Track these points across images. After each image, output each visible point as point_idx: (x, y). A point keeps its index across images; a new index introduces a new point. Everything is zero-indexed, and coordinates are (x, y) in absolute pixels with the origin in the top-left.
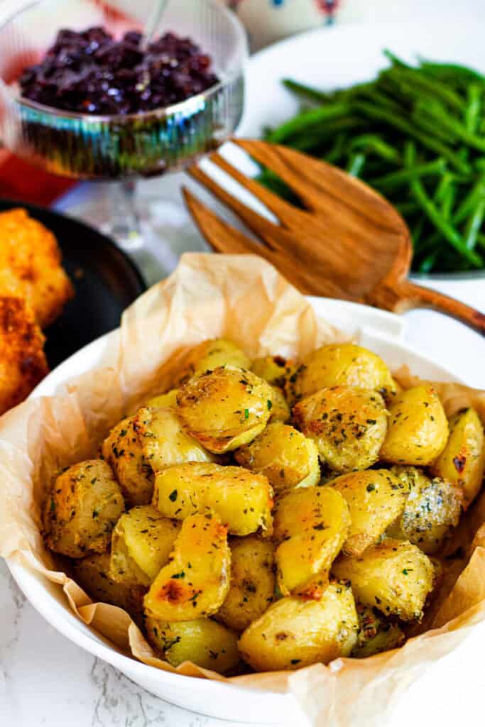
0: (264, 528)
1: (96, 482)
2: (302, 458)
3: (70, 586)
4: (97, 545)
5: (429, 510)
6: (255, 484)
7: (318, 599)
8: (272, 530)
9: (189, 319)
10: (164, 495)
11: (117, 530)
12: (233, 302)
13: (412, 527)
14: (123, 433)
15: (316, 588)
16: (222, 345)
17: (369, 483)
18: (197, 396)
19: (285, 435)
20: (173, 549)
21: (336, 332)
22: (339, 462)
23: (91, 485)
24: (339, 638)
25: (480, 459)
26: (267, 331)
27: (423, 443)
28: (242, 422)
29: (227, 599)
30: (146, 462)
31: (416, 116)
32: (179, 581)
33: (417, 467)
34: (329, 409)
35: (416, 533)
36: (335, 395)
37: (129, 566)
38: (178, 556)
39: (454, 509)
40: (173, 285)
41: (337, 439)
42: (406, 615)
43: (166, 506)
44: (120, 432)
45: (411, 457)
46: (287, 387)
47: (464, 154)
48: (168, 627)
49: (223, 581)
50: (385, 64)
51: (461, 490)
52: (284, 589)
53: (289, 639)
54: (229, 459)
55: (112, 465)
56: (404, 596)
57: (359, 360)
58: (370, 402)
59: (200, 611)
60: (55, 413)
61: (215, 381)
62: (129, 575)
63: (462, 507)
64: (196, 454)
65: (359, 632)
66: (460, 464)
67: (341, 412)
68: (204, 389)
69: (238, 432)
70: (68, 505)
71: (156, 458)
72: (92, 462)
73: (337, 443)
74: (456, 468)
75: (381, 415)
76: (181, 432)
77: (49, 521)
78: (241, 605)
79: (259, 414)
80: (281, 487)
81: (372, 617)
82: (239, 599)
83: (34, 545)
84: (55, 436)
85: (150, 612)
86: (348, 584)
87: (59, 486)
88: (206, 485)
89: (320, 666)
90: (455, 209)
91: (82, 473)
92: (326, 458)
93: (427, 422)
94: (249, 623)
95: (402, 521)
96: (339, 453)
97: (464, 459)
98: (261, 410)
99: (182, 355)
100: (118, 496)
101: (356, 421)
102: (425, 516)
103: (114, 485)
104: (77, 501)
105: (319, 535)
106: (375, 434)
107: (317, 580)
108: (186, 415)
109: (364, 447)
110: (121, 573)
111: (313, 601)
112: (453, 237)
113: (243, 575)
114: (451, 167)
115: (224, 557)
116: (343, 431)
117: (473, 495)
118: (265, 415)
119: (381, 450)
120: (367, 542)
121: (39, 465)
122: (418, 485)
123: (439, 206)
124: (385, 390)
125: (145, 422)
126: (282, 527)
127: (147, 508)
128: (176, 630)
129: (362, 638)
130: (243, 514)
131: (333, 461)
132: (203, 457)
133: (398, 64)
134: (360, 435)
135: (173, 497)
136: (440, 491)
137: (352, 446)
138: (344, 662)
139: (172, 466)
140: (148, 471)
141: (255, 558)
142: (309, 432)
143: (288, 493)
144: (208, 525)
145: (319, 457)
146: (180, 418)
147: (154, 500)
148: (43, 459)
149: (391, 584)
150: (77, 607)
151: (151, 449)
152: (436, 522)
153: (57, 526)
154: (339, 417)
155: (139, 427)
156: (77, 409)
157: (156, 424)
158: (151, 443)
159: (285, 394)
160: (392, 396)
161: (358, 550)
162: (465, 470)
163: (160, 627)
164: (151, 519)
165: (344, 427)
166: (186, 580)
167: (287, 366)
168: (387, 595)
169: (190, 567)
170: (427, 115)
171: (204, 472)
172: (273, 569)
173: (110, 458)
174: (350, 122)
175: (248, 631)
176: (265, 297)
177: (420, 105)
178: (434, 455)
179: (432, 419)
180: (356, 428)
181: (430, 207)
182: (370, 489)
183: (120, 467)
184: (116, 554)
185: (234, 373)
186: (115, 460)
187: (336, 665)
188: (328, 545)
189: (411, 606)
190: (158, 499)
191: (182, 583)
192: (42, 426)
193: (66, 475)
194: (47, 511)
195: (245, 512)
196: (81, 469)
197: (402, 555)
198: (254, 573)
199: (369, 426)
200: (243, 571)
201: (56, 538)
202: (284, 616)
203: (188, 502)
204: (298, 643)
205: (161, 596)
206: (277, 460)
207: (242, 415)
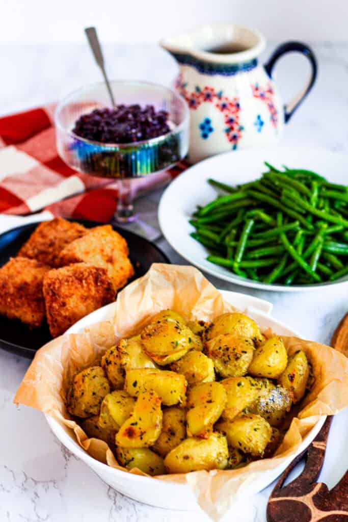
0: (181, 401)
1: (96, 378)
2: (205, 368)
3: (78, 429)
4: (94, 410)
5: (274, 401)
6: (178, 379)
7: (206, 439)
8: (185, 403)
9: (154, 299)
10: (130, 383)
11: (104, 401)
12: (178, 291)
13: (264, 410)
14: (112, 353)
15: (206, 433)
16: (170, 312)
17: (239, 381)
18: (151, 333)
19: (197, 356)
20: (132, 411)
21: (233, 309)
22: (225, 372)
23: (92, 379)
24: (217, 461)
25: (304, 377)
26: (196, 307)
27: (271, 364)
28: (174, 348)
29: (159, 438)
30: (122, 367)
31: (283, 198)
32: (134, 427)
33: (269, 379)
34: (223, 345)
35: (265, 413)
36: (226, 338)
37: (109, 421)
38: (135, 414)
39: (288, 402)
40: (147, 280)
41: (225, 360)
42: (254, 453)
43: (131, 389)
44: (110, 352)
45: (265, 372)
46: (203, 335)
47: (310, 219)
48: (128, 452)
49: (157, 427)
50: (266, 170)
51: (292, 393)
52: (189, 434)
53: (190, 459)
54: (167, 367)
55: (105, 370)
56: (254, 442)
57: (242, 321)
58: (245, 342)
59: (144, 442)
60: (78, 343)
61: (161, 326)
62: (109, 424)
63: (293, 402)
64: (149, 364)
65: (228, 459)
66: (292, 378)
67: (228, 346)
68: (155, 330)
69: (172, 353)
70: (80, 389)
71: (127, 366)
72: (95, 367)
73: (225, 362)
74: (289, 379)
75: (250, 349)
76: (142, 352)
77: (70, 399)
78: (167, 442)
79: (184, 344)
80: (192, 383)
81: (237, 453)
82: (166, 439)
83: (61, 409)
84: (76, 356)
85: (119, 443)
86: (225, 434)
87: (76, 379)
88: (152, 378)
89: (205, 471)
90: (304, 250)
91: (89, 372)
92: (219, 370)
93: (274, 353)
94: (170, 450)
95: (258, 406)
96: (226, 368)
97: (294, 375)
98: (185, 342)
99: (149, 318)
100: (106, 385)
101: (236, 351)
102: (271, 404)
103: (105, 380)
104: (85, 387)
105: (209, 405)
106: (246, 359)
107: (206, 429)
108: (145, 343)
109: (239, 365)
110: (105, 423)
111: (205, 440)
112: (304, 265)
113: (169, 426)
114: (302, 226)
115: (158, 416)
116: (228, 356)
117: (300, 396)
118: (188, 346)
119: (249, 367)
120: (236, 412)
121: (66, 370)
122: (268, 388)
123: (296, 247)
124: (256, 339)
125: (123, 346)
126: (191, 402)
127: (121, 392)
128: (132, 454)
129: (230, 463)
130: (170, 394)
131: (222, 372)
132: (153, 366)
133: (272, 169)
134: (237, 359)
135: (135, 384)
136: (281, 392)
137: (233, 364)
138: (218, 471)
139: (136, 369)
140: (123, 372)
141: (176, 418)
142: (211, 356)
143: (196, 385)
144: (151, 398)
145: (214, 368)
146: (142, 345)
147: (125, 387)
148: (69, 367)
149: (247, 435)
150: (81, 441)
151: (125, 360)
152: (277, 408)
153: (73, 401)
154: (227, 349)
155: (120, 348)
156: (89, 342)
157: (129, 348)
158: (125, 357)
159: (202, 339)
160: (259, 342)
161: (231, 416)
162: (294, 381)
163: (124, 452)
164: (123, 397)
165: (229, 354)
166: (138, 426)
167: (205, 325)
168: (245, 441)
169: (140, 419)
170: (288, 198)
171: (152, 372)
172: (185, 424)
173: (104, 366)
174: (246, 203)
175: (169, 455)
176: (196, 288)
177: (285, 192)
178: (278, 372)
179: (277, 352)
180: (236, 355)
181: (291, 248)
182: (239, 385)
183: (109, 370)
184: (103, 413)
185: (172, 323)
186: (106, 367)
187: (213, 473)
188: (213, 410)
189: (257, 448)
190: (127, 386)
191: (136, 428)
192: (70, 350)
193: (80, 375)
194: (69, 393)
195: (171, 392)
196: (88, 371)
197: (254, 421)
198: (175, 425)
199: (242, 354)
200: (168, 423)
201: (73, 407)
202: (188, 447)
203: (142, 388)
204: (195, 462)
205: (125, 435)
206: (191, 369)
207: (175, 345)
